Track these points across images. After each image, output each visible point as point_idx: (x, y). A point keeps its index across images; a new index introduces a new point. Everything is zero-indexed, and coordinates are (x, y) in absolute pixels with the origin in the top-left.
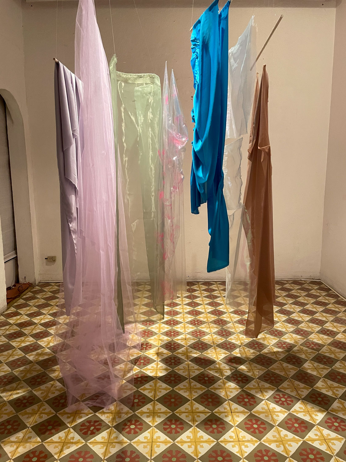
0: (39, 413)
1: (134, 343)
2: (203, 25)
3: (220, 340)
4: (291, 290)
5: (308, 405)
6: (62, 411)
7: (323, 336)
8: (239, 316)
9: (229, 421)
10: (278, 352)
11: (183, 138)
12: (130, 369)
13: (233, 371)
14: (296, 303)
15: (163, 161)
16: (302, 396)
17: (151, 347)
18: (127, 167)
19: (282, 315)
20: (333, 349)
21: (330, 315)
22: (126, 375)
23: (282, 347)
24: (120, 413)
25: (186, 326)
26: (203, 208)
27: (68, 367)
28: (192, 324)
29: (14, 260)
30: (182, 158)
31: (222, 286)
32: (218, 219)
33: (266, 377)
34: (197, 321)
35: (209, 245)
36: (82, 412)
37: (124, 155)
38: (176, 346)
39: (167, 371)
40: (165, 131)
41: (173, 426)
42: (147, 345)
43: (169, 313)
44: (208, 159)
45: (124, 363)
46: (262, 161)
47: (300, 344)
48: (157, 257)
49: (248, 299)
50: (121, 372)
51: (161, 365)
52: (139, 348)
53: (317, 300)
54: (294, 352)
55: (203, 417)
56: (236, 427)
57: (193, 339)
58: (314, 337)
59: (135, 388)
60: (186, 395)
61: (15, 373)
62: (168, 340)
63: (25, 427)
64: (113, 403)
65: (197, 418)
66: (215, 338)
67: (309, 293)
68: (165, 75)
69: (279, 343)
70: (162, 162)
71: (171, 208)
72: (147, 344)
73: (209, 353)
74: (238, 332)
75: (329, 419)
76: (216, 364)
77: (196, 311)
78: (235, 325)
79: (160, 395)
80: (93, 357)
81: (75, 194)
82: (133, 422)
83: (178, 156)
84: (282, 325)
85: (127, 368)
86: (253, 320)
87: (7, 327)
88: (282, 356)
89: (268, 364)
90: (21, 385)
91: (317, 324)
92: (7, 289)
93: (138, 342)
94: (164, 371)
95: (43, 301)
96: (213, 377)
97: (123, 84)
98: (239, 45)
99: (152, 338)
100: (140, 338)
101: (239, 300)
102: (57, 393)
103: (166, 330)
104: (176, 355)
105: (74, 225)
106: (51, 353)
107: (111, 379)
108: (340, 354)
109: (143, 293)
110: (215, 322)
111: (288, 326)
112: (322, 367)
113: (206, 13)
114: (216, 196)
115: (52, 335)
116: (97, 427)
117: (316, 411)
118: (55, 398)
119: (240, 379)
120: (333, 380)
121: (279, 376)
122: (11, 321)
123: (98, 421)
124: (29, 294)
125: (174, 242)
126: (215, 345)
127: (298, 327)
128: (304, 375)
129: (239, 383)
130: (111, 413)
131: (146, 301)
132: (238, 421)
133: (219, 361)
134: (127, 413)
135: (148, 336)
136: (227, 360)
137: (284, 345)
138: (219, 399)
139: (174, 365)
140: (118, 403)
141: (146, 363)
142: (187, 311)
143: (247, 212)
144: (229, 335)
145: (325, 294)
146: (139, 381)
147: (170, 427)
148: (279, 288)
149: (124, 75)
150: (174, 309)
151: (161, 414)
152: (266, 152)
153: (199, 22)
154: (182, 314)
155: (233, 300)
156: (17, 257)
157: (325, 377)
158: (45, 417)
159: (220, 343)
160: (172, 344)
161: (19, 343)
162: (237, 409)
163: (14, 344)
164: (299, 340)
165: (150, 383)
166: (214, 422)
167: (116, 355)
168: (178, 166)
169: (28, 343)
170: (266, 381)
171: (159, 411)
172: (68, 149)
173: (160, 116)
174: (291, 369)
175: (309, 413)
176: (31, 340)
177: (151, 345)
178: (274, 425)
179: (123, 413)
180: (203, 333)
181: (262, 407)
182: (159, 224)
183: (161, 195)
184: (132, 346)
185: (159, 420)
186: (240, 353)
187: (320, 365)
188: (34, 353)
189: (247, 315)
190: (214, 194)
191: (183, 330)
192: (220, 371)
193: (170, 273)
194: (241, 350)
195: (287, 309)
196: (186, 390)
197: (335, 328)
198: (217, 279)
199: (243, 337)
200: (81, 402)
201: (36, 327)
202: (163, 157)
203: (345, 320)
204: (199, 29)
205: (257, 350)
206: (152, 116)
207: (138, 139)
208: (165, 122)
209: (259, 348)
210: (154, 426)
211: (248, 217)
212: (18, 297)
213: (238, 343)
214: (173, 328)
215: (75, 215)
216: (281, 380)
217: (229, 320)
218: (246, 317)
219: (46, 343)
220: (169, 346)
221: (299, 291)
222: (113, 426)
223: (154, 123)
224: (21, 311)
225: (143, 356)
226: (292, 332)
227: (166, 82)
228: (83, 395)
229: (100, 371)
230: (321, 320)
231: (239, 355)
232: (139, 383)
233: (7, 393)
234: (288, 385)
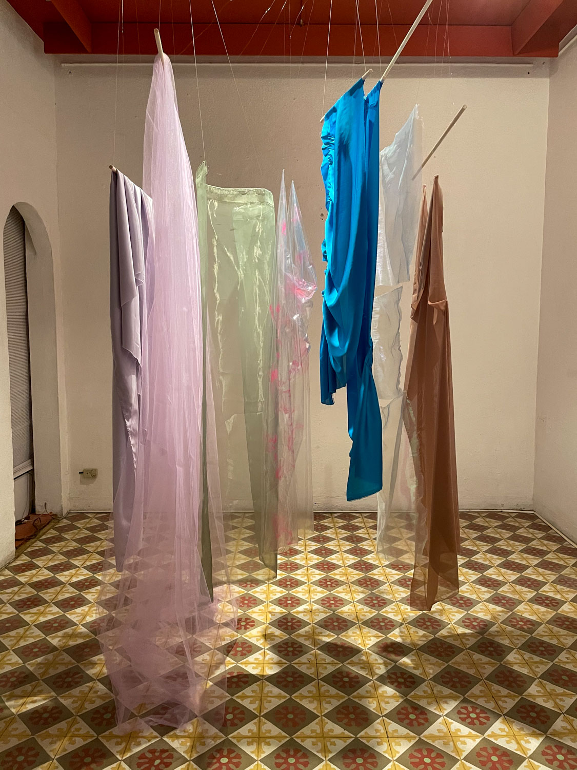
0: (70, 735)
1: (226, 618)
2: (341, 115)
3: (368, 613)
4: (486, 528)
5: (514, 724)
6: (107, 733)
7: (538, 607)
8: (400, 573)
9: (384, 752)
10: (464, 635)
11: (308, 286)
12: (218, 662)
13: (390, 667)
14: (493, 551)
15: (277, 321)
16: (504, 710)
17: (254, 625)
18: (221, 331)
19: (471, 572)
20: (556, 629)
21: (550, 572)
22: (213, 673)
23: (471, 626)
24: (203, 737)
25: (312, 589)
26: (341, 395)
27: (118, 658)
28: (321, 585)
29: (29, 475)
30: (307, 316)
31: (371, 521)
32: (364, 414)
33: (445, 677)
34: (330, 580)
35: (350, 456)
36: (140, 734)
37: (216, 313)
38: (296, 624)
39: (281, 667)
40: (281, 275)
41: (292, 761)
42: (248, 621)
43: (284, 567)
44: (347, 319)
45: (210, 652)
46: (434, 323)
47: (500, 621)
48: (266, 474)
49: (414, 543)
50: (204, 668)
51: (271, 655)
52: (235, 626)
53: (529, 545)
54: (490, 634)
55: (341, 745)
56: (396, 763)
57: (324, 612)
58: (524, 610)
59: (228, 695)
60: (311, 706)
61: (29, 667)
62: (281, 613)
63: (47, 758)
64: (191, 720)
65: (330, 747)
66: (360, 610)
67: (515, 534)
68: (281, 189)
69: (466, 619)
70: (275, 323)
71: (290, 395)
72: (247, 619)
73: (350, 636)
74: (399, 599)
75: (549, 748)
76: (362, 654)
77: (328, 563)
78: (393, 588)
79: (269, 707)
80: (159, 641)
81: (136, 374)
82: (225, 753)
83: (301, 313)
84: (471, 588)
85: (214, 660)
86: (421, 579)
87: (16, 589)
88: (471, 642)
89: (448, 655)
90: (39, 688)
91: (529, 587)
92: (16, 523)
93: (232, 616)
94: (276, 666)
95: (74, 544)
96: (357, 676)
97: (216, 204)
98: (396, 145)
99: (256, 609)
100: (235, 609)
101: (400, 545)
102: (99, 703)
103: (279, 595)
104: (295, 638)
105: (133, 423)
106: (88, 635)
107: (190, 679)
108: (567, 638)
109: (240, 533)
110: (360, 583)
111: (480, 590)
112: (538, 660)
113: (344, 98)
114: (361, 376)
115: (90, 602)
116: (165, 761)
117: (526, 735)
118: (96, 711)
119: (401, 680)
120: (556, 682)
121: (466, 675)
122: (22, 579)
123: (167, 751)
124: (52, 533)
125: (293, 452)
126: (360, 623)
127: (498, 592)
128: (508, 674)
129: (400, 688)
130: (188, 737)
131: (246, 545)
132: (398, 753)
133: (367, 650)
134: (215, 738)
135: (249, 607)
136: (381, 647)
137: (474, 623)
138: (367, 714)
139: (293, 655)
140: (200, 720)
141: (246, 653)
142: (313, 563)
143: (409, 404)
144: (382, 606)
145: (541, 535)
146: (234, 682)
147: (286, 762)
148: (465, 524)
149: (217, 190)
150: (292, 559)
151: (271, 740)
152: (442, 311)
153: (334, 110)
154: (305, 568)
155: (388, 545)
156: (33, 470)
157: (542, 677)
158: (80, 743)
159: (368, 618)
160: (289, 620)
161: (35, 617)
162: (396, 731)
163: (27, 618)
164: (500, 614)
165: (253, 688)
166: (359, 753)
167: (195, 639)
168: (300, 329)
169: (50, 617)
170: (445, 684)
171: (268, 735)
172: (128, 305)
173: (272, 252)
174: (487, 664)
175: (516, 738)
176: (56, 611)
177: (253, 622)
178: (458, 758)
179: (208, 737)
180: (340, 602)
181: (439, 728)
182: (269, 421)
183: (273, 375)
184: (222, 624)
185: (267, 750)
186: (401, 636)
187: (534, 657)
188: (60, 633)
189: (412, 571)
190: (358, 374)
191: (307, 595)
192: (368, 666)
193: (287, 501)
194: (404, 630)
195: (480, 561)
196: (312, 700)
197: (558, 594)
198: (362, 509)
199: (407, 609)
200: (138, 718)
201: (63, 590)
202: (278, 316)
203: (575, 580)
204: (333, 120)
205: (430, 631)
206: (261, 252)
207: (239, 288)
208: (281, 262)
209: (434, 628)
210: (260, 760)
211: (412, 412)
212: (33, 537)
213: (398, 618)
214: (290, 592)
215: (135, 406)
216: (469, 682)
217: (383, 579)
218: (411, 575)
219: (80, 616)
220: (283, 624)
221: (499, 530)
222: (192, 759)
223: (264, 263)
224: (39, 562)
225: (241, 639)
226: (487, 601)
227: (283, 201)
228: (142, 706)
229: (169, 664)
230: (536, 580)
231: (399, 640)
232: (234, 685)
233: (17, 701)
234: (481, 691)
